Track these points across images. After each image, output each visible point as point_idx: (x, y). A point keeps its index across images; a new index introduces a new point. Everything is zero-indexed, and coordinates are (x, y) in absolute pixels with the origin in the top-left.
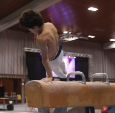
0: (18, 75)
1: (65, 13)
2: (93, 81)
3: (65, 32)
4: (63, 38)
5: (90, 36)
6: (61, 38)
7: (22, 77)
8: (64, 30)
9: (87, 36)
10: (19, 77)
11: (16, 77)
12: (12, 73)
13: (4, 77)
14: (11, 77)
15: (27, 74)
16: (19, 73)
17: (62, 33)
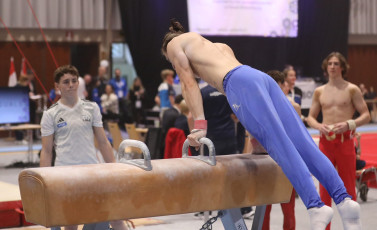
0: (84, 32)
7: (99, 39)
10: (88, 40)
11: (76, 39)
12: (64, 26)
13: (32, 39)
14: (60, 39)
15: (118, 26)
16: (89, 25)
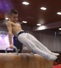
1: (7, 5)
2: (24, 53)
3: (7, 19)
4: (6, 23)
5: (23, 22)
6: (4, 22)
8: (6, 17)
9: (22, 22)
17: (5, 19)
